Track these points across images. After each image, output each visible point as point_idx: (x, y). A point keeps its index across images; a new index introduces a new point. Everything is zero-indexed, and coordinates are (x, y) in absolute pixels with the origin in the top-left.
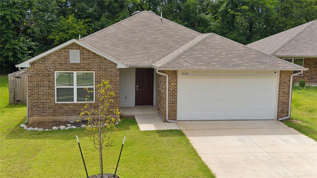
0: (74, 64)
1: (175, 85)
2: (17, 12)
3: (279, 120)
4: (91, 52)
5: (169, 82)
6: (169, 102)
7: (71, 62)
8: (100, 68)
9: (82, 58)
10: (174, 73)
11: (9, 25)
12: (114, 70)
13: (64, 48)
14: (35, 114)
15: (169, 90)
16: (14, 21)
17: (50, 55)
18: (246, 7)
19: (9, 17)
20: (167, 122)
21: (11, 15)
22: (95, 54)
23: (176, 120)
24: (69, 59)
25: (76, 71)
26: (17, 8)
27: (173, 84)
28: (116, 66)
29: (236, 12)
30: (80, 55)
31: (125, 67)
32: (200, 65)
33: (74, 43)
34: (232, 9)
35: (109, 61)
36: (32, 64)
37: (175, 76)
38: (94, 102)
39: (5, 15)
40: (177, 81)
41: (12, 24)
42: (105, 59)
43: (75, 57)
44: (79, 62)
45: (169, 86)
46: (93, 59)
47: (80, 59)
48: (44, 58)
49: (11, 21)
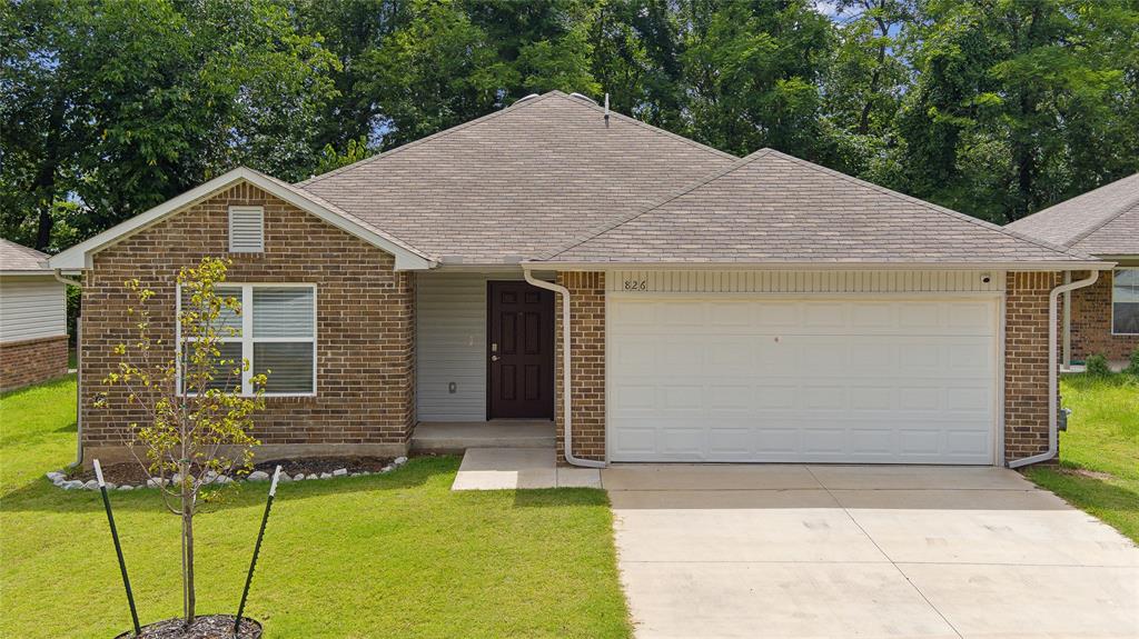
0: (244, 257)
1: (595, 329)
2: (175, 132)
4: (304, 214)
5: (572, 317)
6: (573, 390)
7: (232, 250)
8: (336, 270)
9: (273, 237)
10: (592, 284)
12: (384, 279)
13: (210, 201)
14: (105, 437)
15: (572, 347)
16: (164, 162)
17: (161, 225)
18: (994, 98)
19: (150, 149)
20: (568, 465)
21: (155, 143)
22: (319, 220)
23: (602, 459)
24: (227, 238)
25: (249, 281)
26: (177, 119)
27: (592, 323)
28: (393, 262)
29: (958, 115)
30: (266, 226)
31: (424, 266)
32: (689, 251)
33: (244, 184)
34: (941, 107)
35: (368, 244)
36: (99, 257)
37: (596, 292)
38: (315, 394)
39: (136, 143)
40: (603, 310)
41: (158, 173)
42: (353, 238)
43: (247, 232)
44: (261, 250)
45: (572, 329)
46: (310, 240)
47: (266, 238)
48: (139, 238)
49: (153, 162)
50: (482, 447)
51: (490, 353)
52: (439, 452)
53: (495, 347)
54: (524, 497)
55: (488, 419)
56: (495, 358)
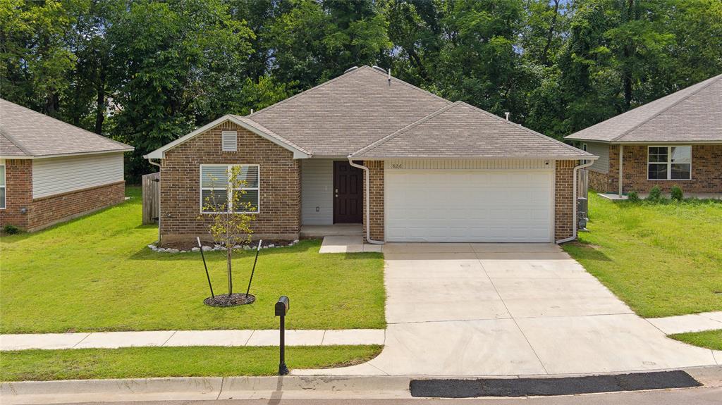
0: (229, 153)
1: (380, 185)
2: (171, 74)
3: (558, 242)
4: (254, 134)
5: (370, 180)
6: (370, 211)
7: (223, 150)
8: (268, 159)
9: (241, 145)
10: (379, 166)
11: (158, 96)
12: (289, 163)
13: (214, 129)
14: (170, 231)
15: (370, 193)
16: (164, 88)
17: (193, 139)
18: (603, 49)
19: (158, 83)
20: (368, 243)
21: (160, 80)
22: (261, 137)
23: (383, 241)
24: (221, 145)
25: (231, 163)
26: (173, 67)
27: (378, 182)
28: (293, 155)
29: (587, 59)
30: (238, 140)
31: (306, 157)
32: (420, 152)
33: (229, 122)
34: (578, 53)
35: (281, 147)
36: (167, 153)
37: (380, 169)
38: (259, 212)
39: (151, 80)
40: (383, 177)
41: (162, 95)
42: (275, 144)
43: (229, 143)
44: (236, 150)
45: (370, 185)
46: (257, 145)
47: (238, 145)
48: (184, 144)
49: (160, 90)
50: (331, 236)
51: (334, 194)
52: (313, 238)
53: (337, 191)
54: (349, 255)
55: (334, 223)
56: (337, 196)
